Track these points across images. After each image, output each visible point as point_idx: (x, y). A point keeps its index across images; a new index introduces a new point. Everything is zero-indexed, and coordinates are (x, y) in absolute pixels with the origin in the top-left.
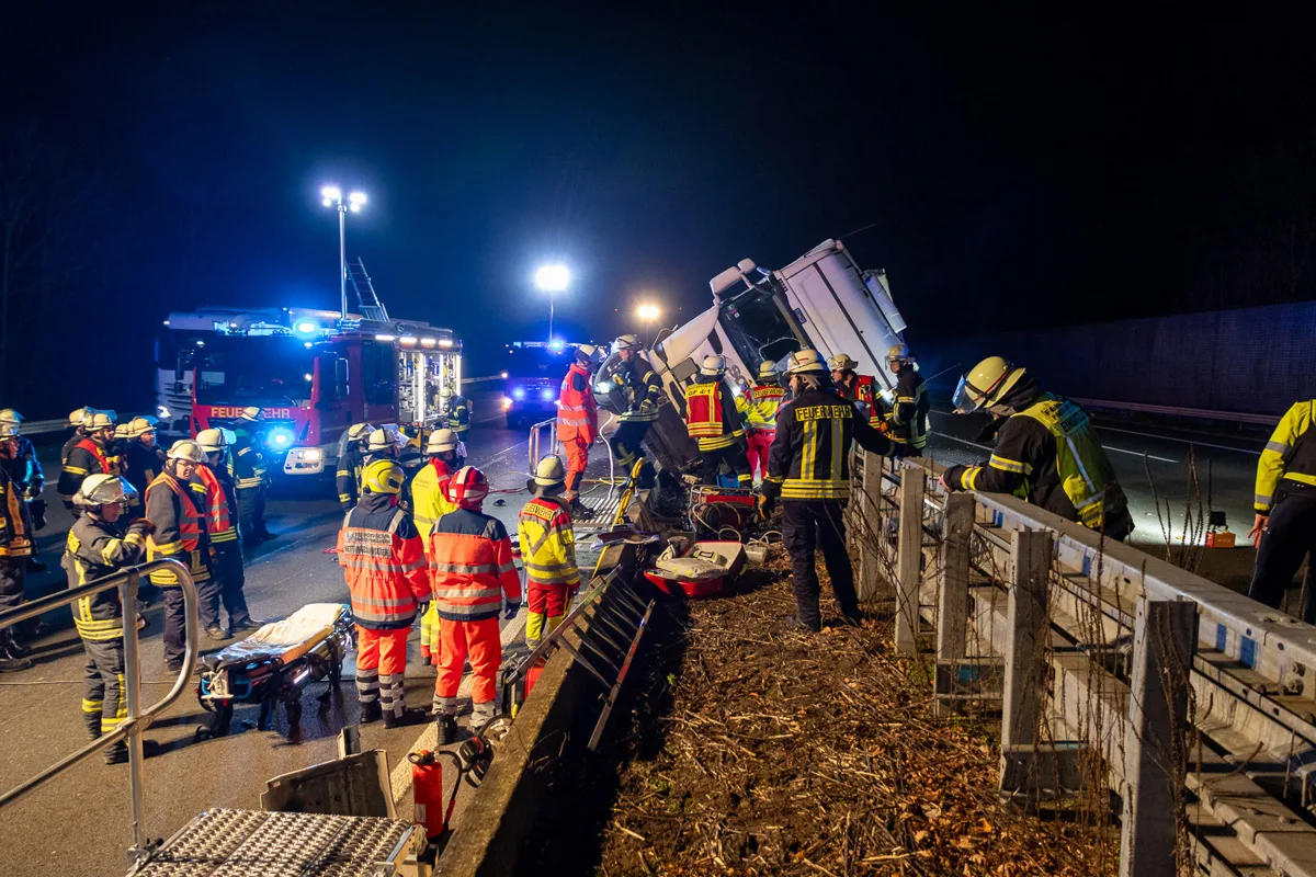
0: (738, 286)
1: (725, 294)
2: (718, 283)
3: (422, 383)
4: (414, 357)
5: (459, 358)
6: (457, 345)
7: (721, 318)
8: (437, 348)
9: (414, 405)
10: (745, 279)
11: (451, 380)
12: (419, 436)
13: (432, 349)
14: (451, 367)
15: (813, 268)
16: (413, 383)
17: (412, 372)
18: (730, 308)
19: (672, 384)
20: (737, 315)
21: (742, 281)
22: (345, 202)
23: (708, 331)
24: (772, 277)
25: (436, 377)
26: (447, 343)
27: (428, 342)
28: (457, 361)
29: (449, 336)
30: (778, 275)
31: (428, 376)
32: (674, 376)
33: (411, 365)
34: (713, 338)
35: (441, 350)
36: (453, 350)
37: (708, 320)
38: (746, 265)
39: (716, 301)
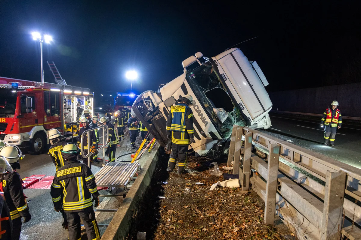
0: (195, 64)
1: (189, 68)
2: (186, 63)
3: (75, 107)
4: (71, 98)
5: (92, 99)
6: (92, 94)
7: (187, 78)
8: (82, 95)
9: (71, 115)
10: (198, 61)
11: (90, 106)
12: (72, 127)
13: (80, 95)
14: (89, 102)
15: (230, 55)
16: (71, 108)
17: (70, 104)
18: (191, 73)
19: (164, 108)
20: (194, 77)
21: (197, 62)
22: (42, 39)
23: (181, 84)
24: (211, 60)
25: (82, 106)
26: (86, 93)
27: (78, 92)
28: (92, 100)
29: (87, 91)
30: (214, 59)
31: (78, 105)
32: (165, 104)
33: (70, 101)
34: (183, 87)
35: (84, 96)
36: (90, 96)
37: (181, 79)
38: (199, 55)
39: (185, 71)
